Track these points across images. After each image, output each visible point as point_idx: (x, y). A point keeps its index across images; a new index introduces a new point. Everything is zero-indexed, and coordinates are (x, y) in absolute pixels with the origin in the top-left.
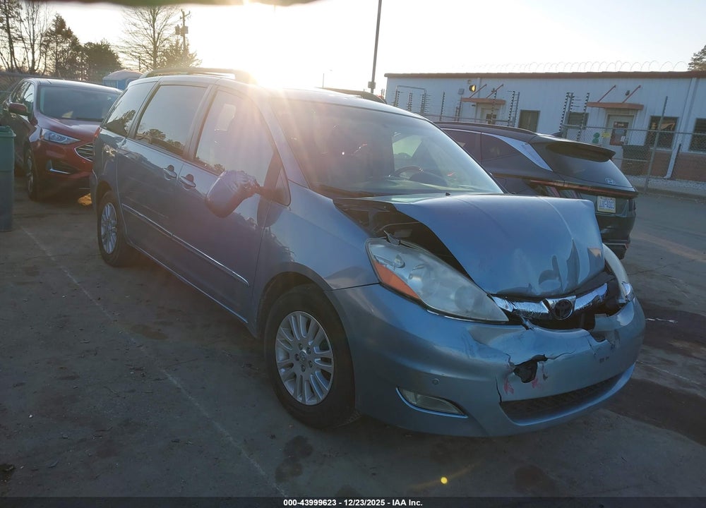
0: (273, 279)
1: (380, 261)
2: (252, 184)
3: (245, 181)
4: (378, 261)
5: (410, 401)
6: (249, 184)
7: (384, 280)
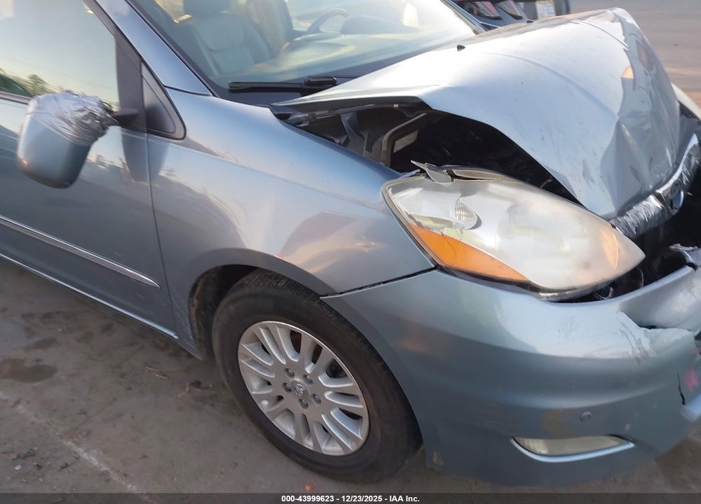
0: (202, 276)
1: (425, 223)
2: (98, 112)
3: (81, 111)
4: (419, 224)
5: (538, 451)
6: (92, 115)
7: (447, 261)
